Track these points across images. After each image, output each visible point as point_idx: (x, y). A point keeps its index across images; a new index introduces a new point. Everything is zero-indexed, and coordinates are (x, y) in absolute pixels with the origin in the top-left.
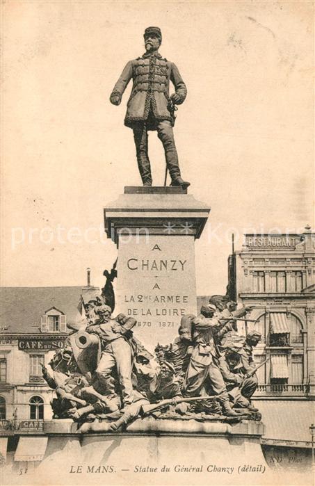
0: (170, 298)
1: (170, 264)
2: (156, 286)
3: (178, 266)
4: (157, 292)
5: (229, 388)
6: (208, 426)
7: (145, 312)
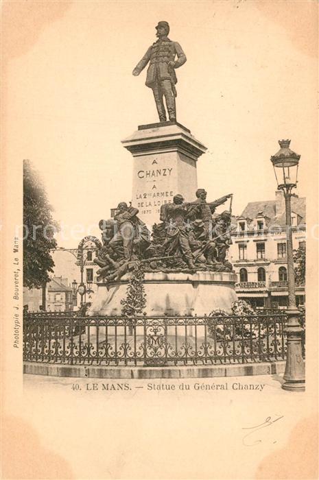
0: (163, 194)
1: (162, 172)
2: (154, 187)
3: (167, 172)
4: (155, 191)
5: (193, 250)
6: (171, 276)
7: (148, 204)
